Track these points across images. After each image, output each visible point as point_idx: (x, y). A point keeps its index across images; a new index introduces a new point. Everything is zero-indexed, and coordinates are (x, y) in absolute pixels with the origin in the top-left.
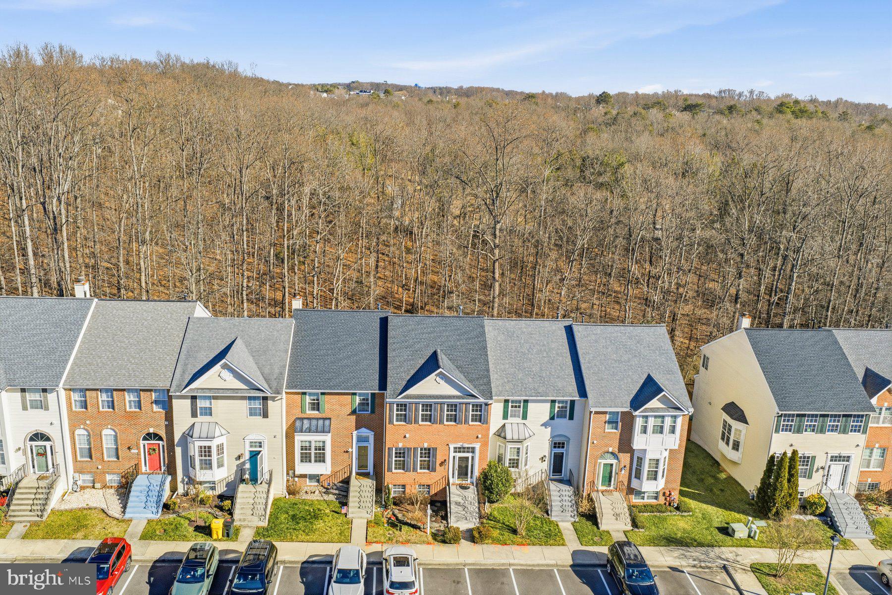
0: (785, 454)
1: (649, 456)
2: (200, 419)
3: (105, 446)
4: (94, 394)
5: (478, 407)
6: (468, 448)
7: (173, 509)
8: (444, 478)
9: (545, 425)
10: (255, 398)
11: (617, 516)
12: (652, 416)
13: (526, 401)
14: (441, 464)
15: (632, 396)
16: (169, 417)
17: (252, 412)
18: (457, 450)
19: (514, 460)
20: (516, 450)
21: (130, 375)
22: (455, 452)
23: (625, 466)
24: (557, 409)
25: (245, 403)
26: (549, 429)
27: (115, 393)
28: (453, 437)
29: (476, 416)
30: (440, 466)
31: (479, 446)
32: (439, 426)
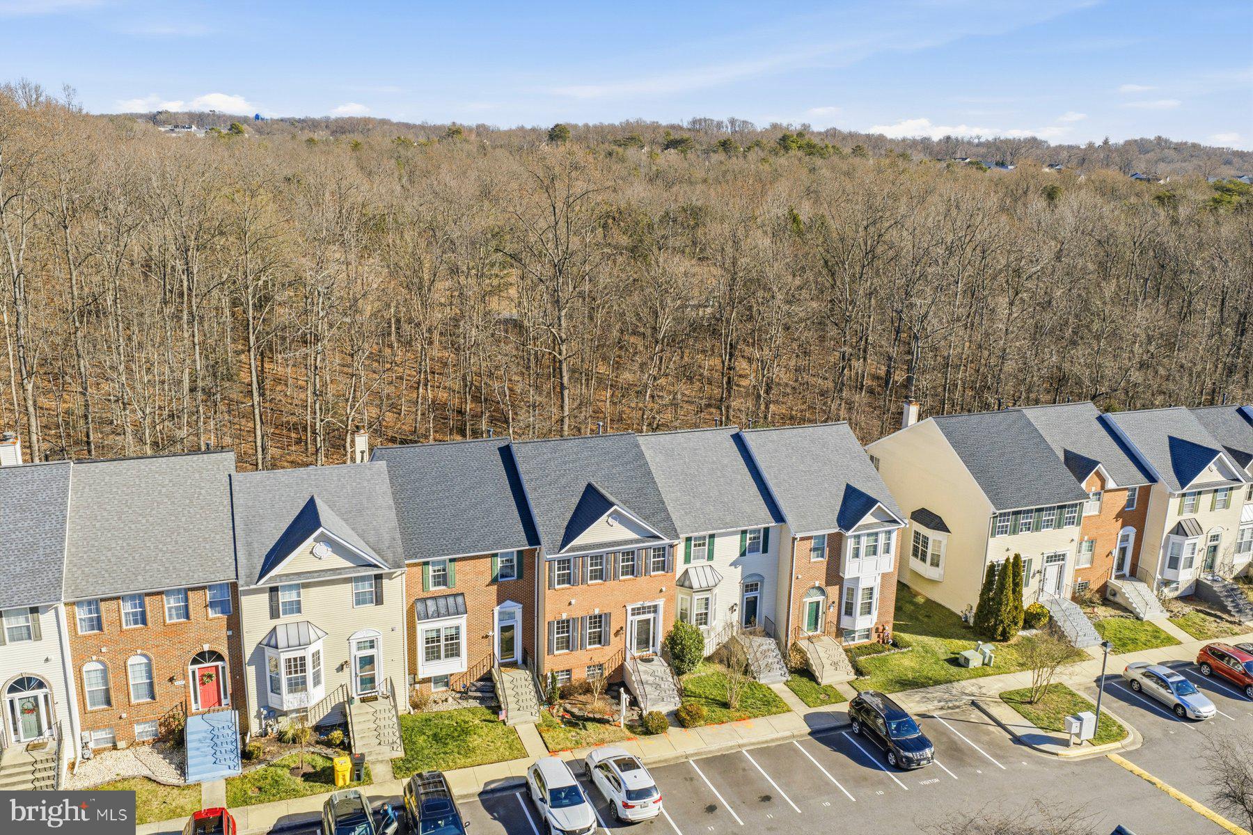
0: (1007, 560)
1: (863, 584)
2: (284, 619)
3: (131, 682)
4: (113, 604)
5: (661, 551)
6: (649, 607)
7: (257, 757)
8: (620, 652)
9: (734, 564)
10: (363, 579)
11: (835, 665)
12: (864, 535)
13: (712, 536)
14: (617, 634)
15: (837, 513)
16: (234, 624)
17: (360, 600)
18: (636, 612)
19: (701, 614)
20: (704, 601)
21: (167, 569)
22: (633, 614)
23: (833, 603)
24: (748, 542)
25: (348, 586)
26: (740, 568)
27: (147, 599)
28: (631, 595)
29: (658, 563)
30: (615, 636)
31: (663, 602)
32: (613, 583)
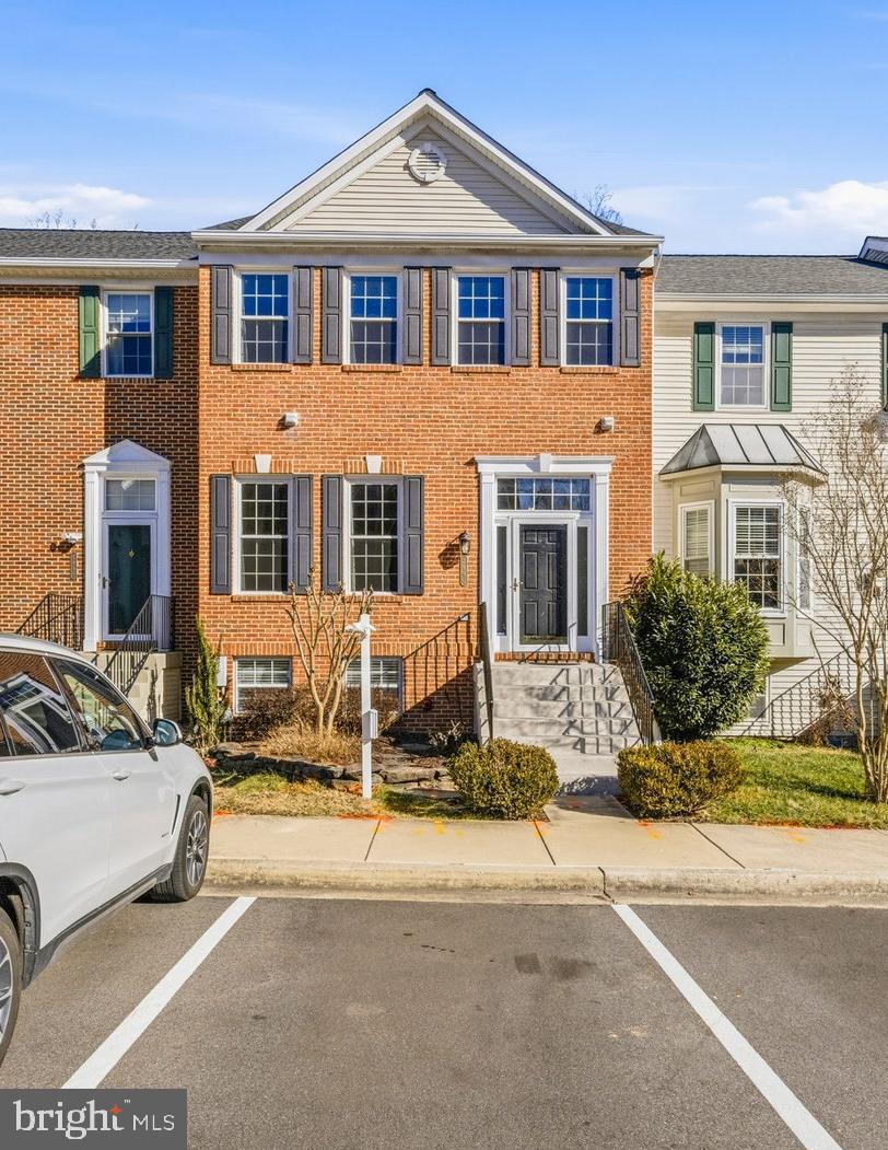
5: (594, 293)
6: (562, 481)
8: (462, 626)
14: (449, 556)
18: (514, 489)
19: (755, 563)
20: (762, 517)
22: (505, 503)
28: (492, 427)
29: (589, 337)
30: (441, 563)
31: (608, 468)
32: (430, 375)
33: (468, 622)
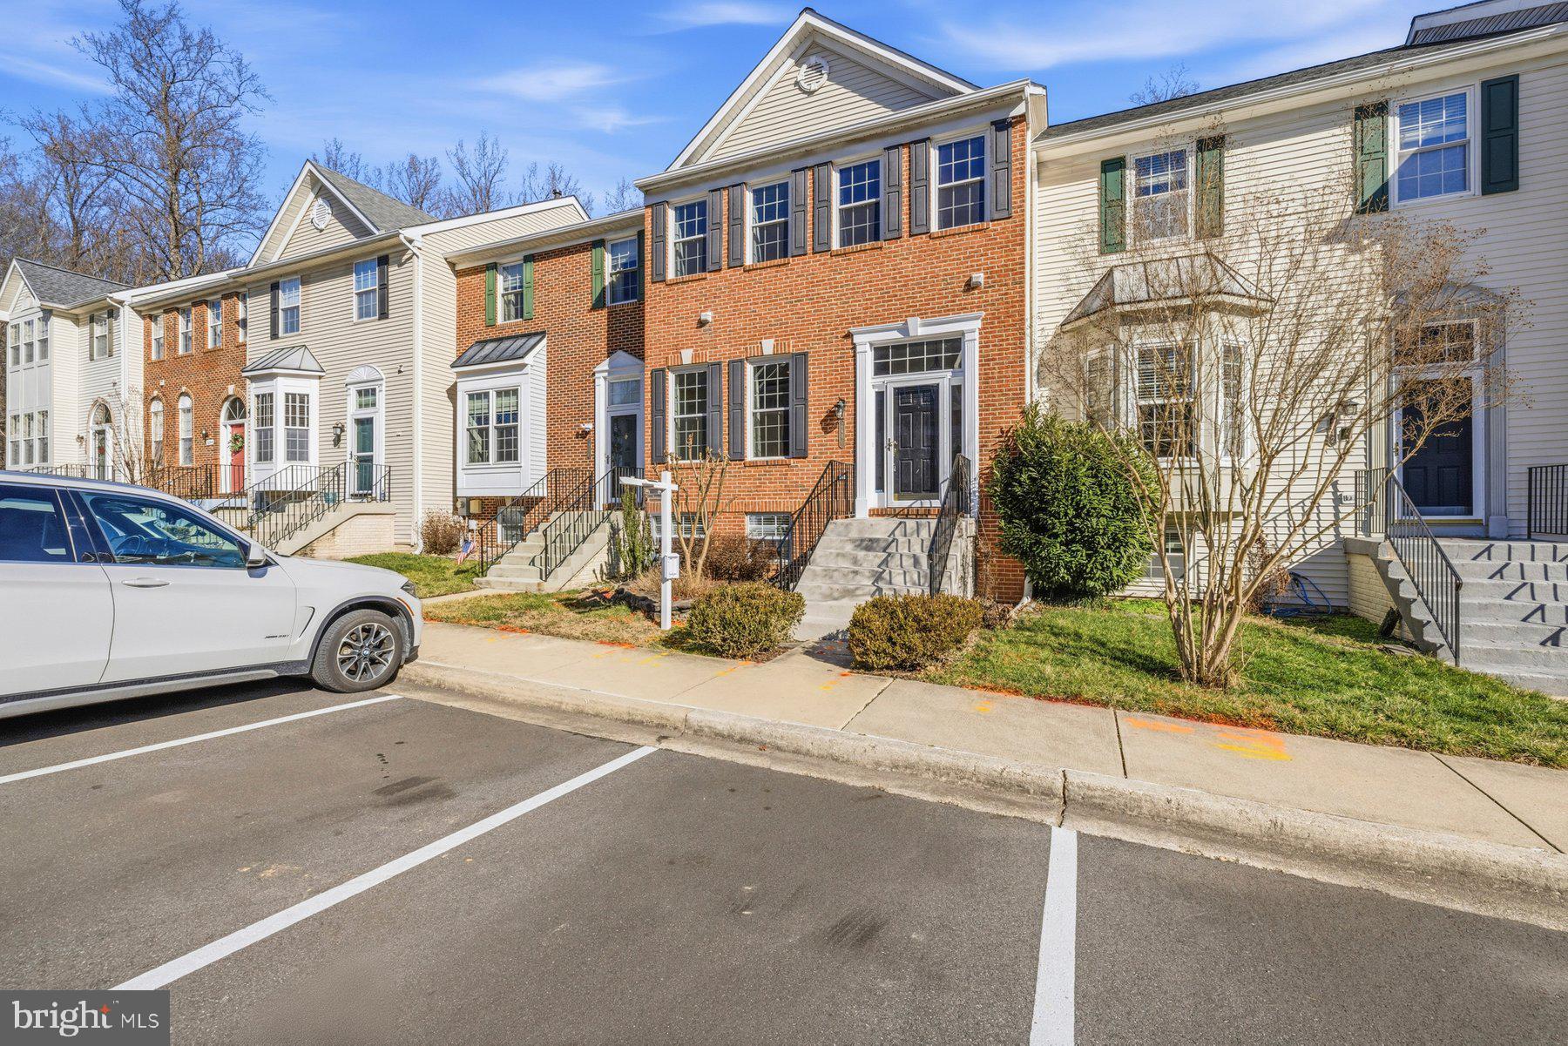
2: (283, 340)
3: (181, 435)
4: (171, 319)
5: (966, 154)
6: (934, 345)
8: (841, 485)
10: (366, 265)
14: (830, 421)
17: (363, 306)
18: (887, 359)
19: (1163, 411)
20: (1172, 359)
22: (879, 366)
25: (350, 282)
27: (193, 311)
28: (867, 300)
29: (961, 198)
30: (823, 429)
31: (978, 324)
32: (812, 262)
33: (846, 481)
